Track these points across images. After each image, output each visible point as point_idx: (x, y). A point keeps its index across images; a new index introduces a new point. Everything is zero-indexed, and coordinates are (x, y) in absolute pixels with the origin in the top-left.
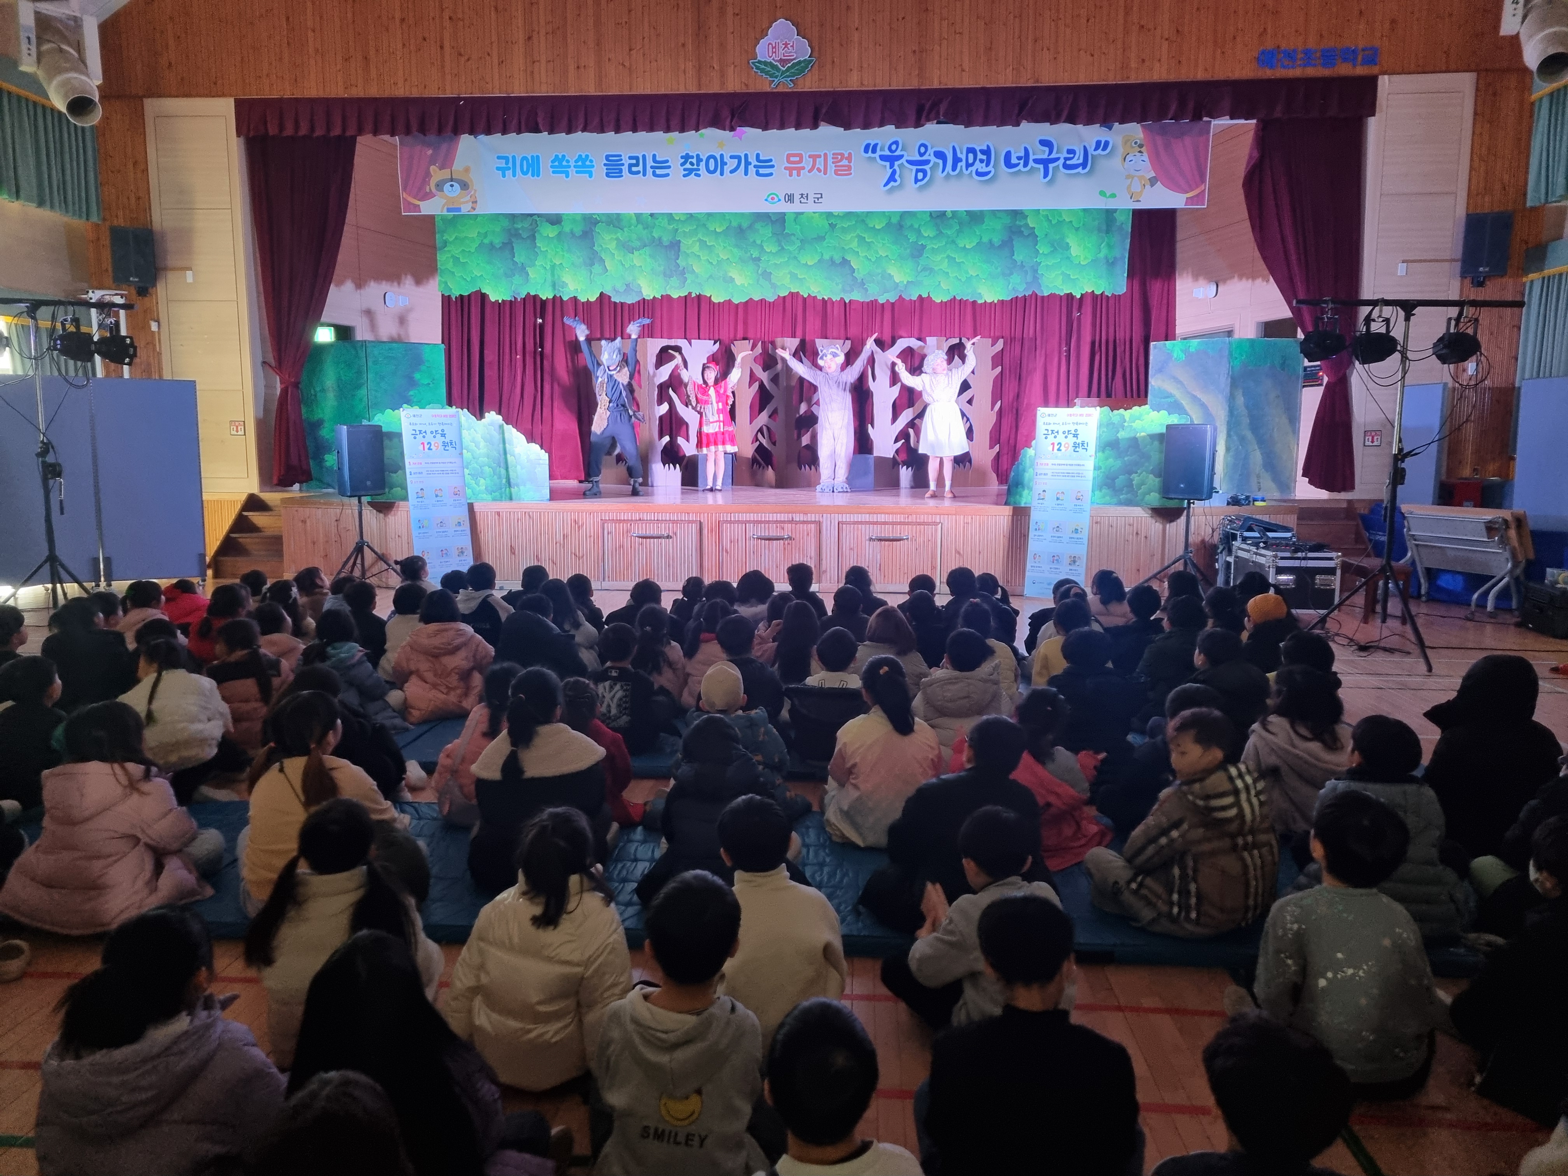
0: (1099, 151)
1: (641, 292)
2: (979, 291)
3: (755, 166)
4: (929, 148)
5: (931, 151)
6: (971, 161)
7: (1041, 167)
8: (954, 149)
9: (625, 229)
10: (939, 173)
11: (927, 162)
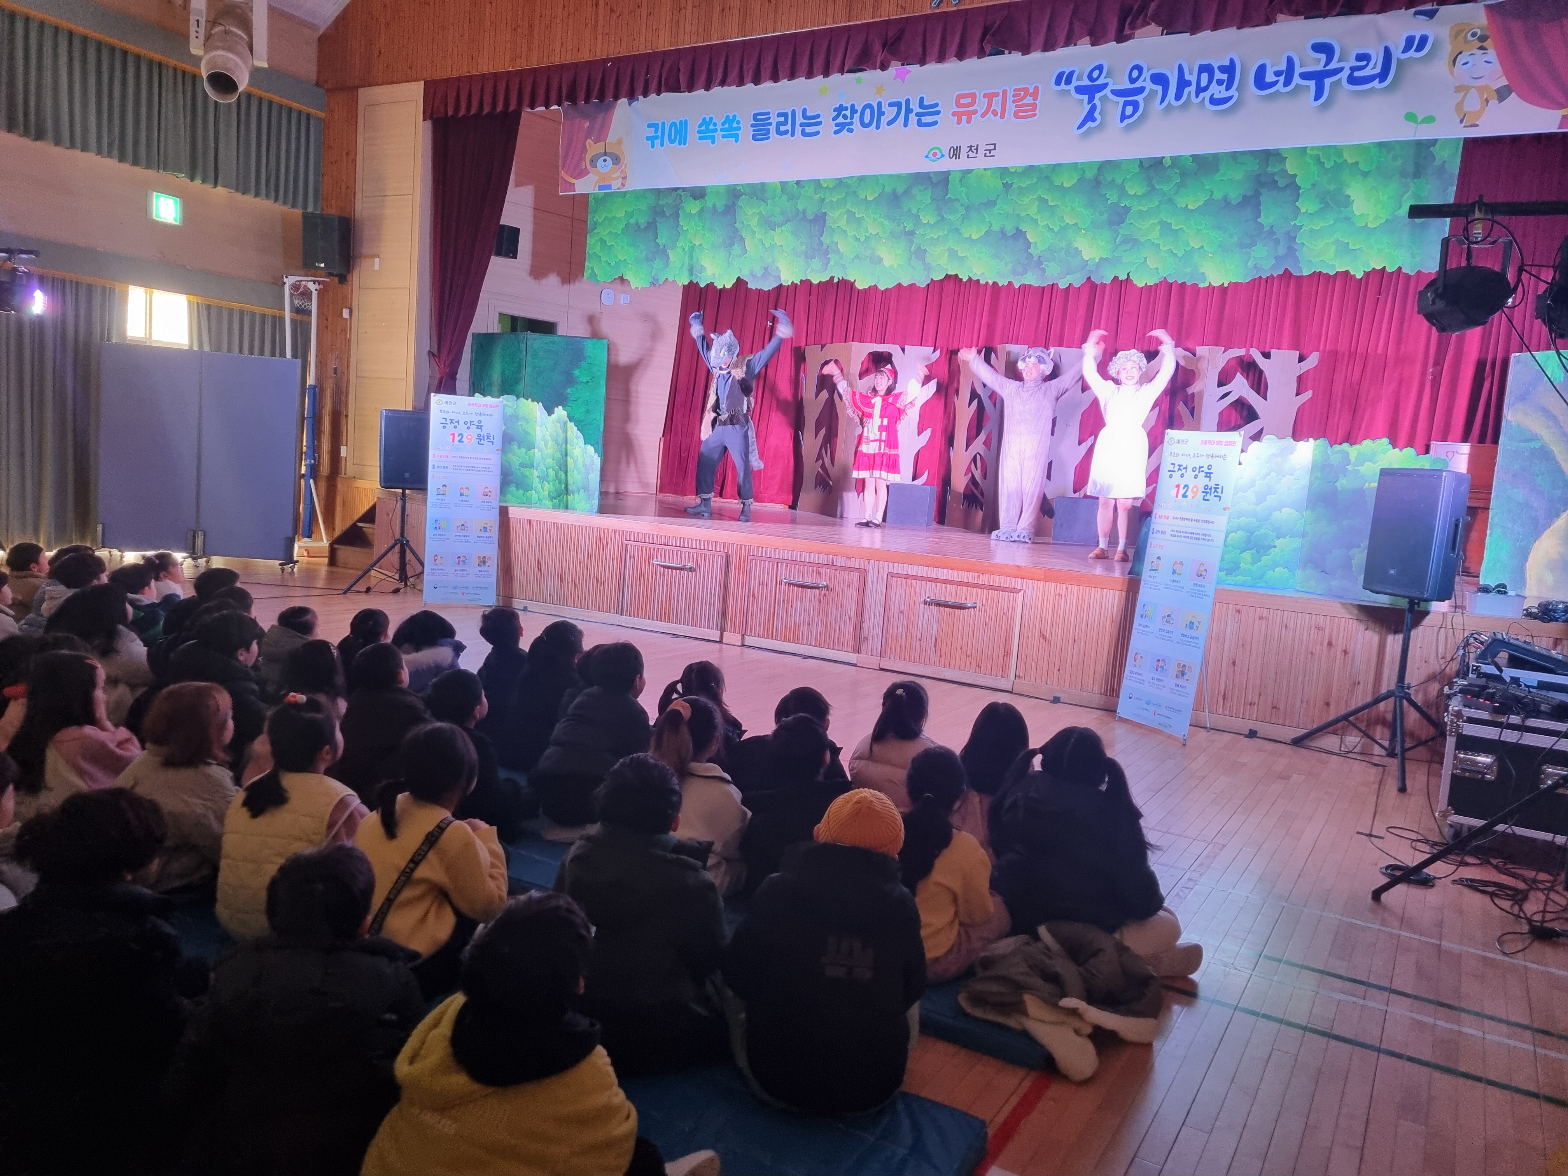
0: (1412, 53)
1: (779, 277)
2: (1202, 270)
3: (917, 114)
4: (1145, 71)
5: (1147, 75)
6: (1204, 83)
7: (1312, 84)
8: (1181, 69)
9: (769, 202)
10: (1156, 106)
11: (1141, 90)
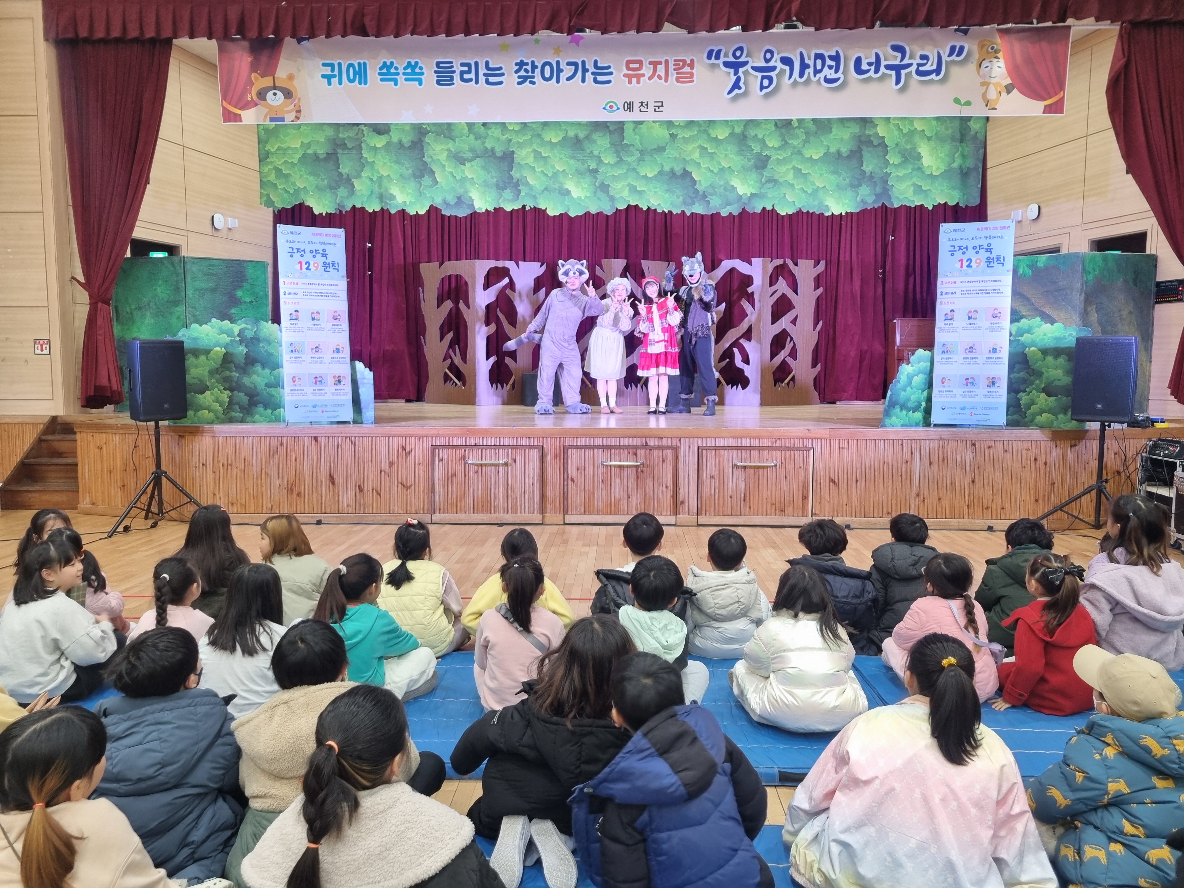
0: (954, 57)
1: (473, 205)
3: (593, 73)
4: (775, 55)
5: (777, 57)
6: (819, 67)
7: (893, 73)
8: (802, 55)
9: (457, 140)
10: (786, 81)
11: (773, 68)
